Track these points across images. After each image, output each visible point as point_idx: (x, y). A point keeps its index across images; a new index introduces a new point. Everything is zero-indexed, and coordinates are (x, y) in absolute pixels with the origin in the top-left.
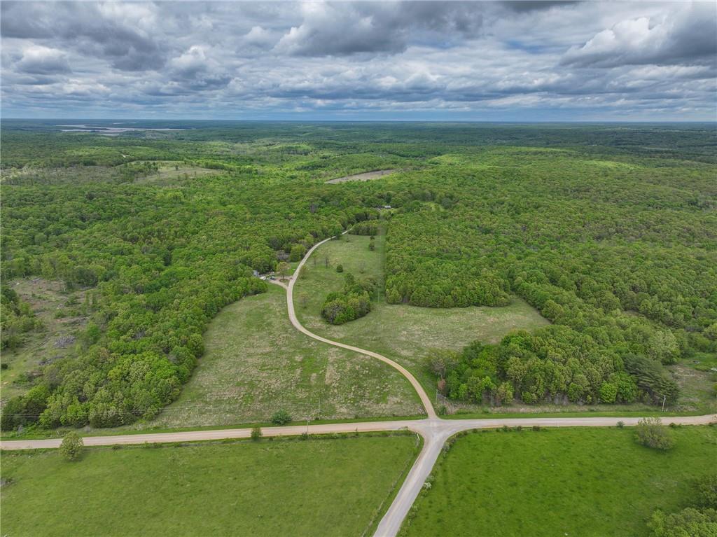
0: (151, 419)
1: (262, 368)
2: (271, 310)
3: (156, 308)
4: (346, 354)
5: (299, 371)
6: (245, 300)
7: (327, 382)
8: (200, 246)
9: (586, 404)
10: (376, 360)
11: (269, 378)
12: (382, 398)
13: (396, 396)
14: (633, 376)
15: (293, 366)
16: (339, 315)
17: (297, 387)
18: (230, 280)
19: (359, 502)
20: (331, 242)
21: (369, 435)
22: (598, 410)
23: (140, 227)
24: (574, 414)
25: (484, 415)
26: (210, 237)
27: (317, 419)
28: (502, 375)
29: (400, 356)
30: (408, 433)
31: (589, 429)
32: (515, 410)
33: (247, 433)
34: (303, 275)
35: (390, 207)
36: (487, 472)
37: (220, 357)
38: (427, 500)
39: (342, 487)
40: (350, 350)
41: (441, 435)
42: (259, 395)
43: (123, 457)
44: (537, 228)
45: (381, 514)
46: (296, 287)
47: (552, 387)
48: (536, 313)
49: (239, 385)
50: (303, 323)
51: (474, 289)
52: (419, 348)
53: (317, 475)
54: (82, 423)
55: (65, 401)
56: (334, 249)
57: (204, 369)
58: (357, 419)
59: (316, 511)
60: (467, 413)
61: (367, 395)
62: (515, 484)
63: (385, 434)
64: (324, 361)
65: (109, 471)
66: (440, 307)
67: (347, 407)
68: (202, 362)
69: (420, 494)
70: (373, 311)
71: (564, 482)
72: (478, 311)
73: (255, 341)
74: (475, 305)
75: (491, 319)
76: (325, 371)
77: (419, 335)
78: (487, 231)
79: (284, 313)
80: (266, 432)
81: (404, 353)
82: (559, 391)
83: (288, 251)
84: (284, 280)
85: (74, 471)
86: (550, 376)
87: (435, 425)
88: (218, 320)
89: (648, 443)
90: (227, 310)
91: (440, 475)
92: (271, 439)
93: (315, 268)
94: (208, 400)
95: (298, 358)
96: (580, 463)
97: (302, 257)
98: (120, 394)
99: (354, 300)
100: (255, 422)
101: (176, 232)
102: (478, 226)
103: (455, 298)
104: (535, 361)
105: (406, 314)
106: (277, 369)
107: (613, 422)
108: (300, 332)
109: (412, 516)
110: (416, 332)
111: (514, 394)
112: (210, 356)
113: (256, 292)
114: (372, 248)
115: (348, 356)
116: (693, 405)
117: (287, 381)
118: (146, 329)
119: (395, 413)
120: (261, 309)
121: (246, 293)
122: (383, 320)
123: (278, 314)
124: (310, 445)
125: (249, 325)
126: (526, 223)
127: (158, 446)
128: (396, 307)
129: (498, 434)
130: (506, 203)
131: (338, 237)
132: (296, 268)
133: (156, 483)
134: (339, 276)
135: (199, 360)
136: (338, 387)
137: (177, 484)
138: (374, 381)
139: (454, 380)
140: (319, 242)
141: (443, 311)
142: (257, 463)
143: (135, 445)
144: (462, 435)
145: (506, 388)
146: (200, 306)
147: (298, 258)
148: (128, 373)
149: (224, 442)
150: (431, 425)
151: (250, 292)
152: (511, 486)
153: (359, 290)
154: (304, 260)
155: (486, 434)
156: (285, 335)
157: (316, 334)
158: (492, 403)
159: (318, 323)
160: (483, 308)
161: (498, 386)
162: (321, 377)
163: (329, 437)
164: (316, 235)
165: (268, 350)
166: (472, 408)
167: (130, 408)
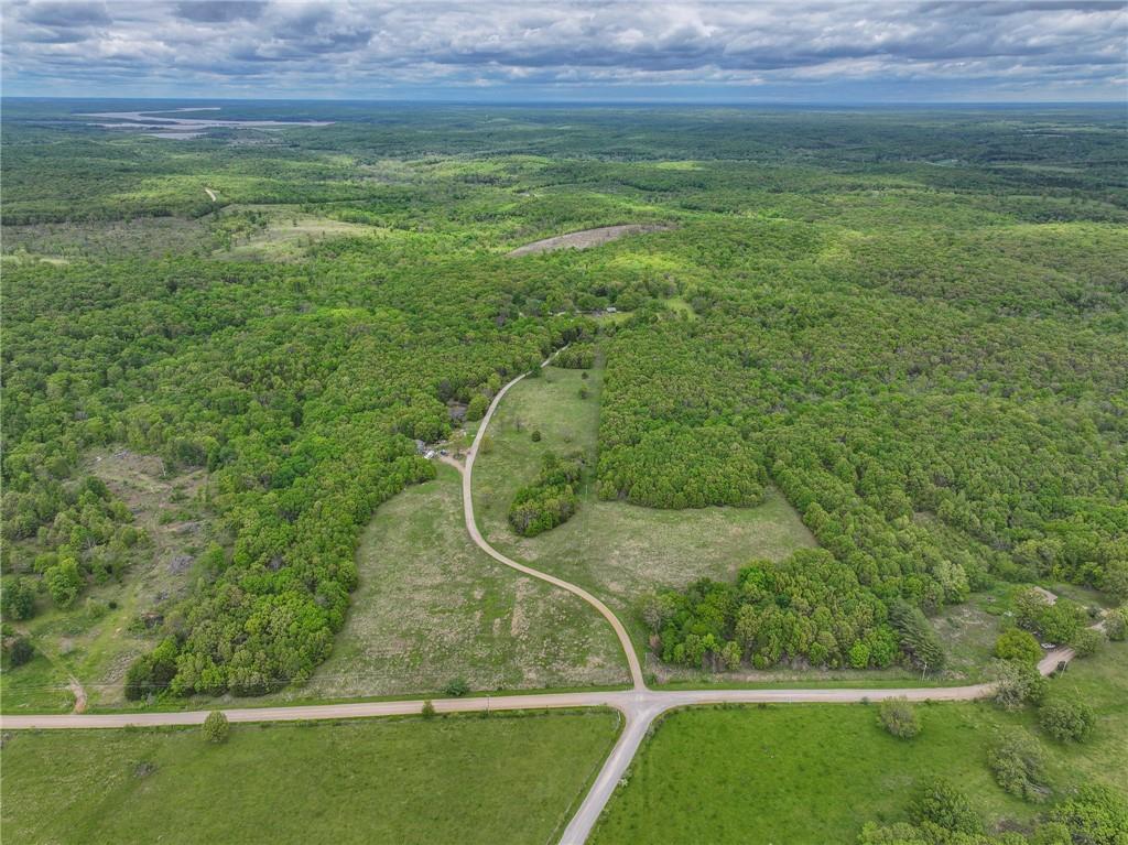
0: (302, 686)
1: (432, 609)
2: (441, 511)
3: (291, 515)
4: (539, 587)
5: (478, 614)
6: (408, 493)
7: (514, 632)
8: (341, 395)
9: (830, 669)
10: (577, 597)
11: (441, 625)
12: (580, 660)
13: (598, 655)
14: (896, 632)
15: (471, 607)
16: (532, 523)
17: (476, 639)
18: (386, 460)
19: (545, 802)
20: (527, 382)
21: (561, 712)
22: (843, 679)
23: (254, 356)
24: (813, 683)
25: (702, 685)
26: (355, 379)
27: (500, 689)
28: (729, 630)
29: (608, 593)
30: (608, 711)
31: (826, 706)
32: (741, 677)
33: (416, 707)
34: (485, 451)
35: (614, 309)
36: (695, 765)
37: (379, 592)
38: (621, 800)
39: (526, 782)
40: (544, 582)
41: (647, 712)
42: (429, 652)
43: (274, 738)
44: (824, 356)
45: (569, 817)
46: (477, 467)
47: (790, 648)
48: (795, 518)
49: (405, 635)
50: (484, 534)
51: (715, 482)
53: (499, 767)
54: (219, 691)
55: (199, 664)
56: (530, 395)
57: (359, 609)
58: (548, 689)
59: (496, 813)
60: (681, 682)
61: (562, 654)
62: (725, 782)
63: (579, 712)
64: (511, 597)
65: (261, 757)
66: (668, 508)
67: (538, 671)
68: (358, 599)
69: (614, 793)
70: (579, 513)
71: (781, 779)
72: (716, 516)
73: (422, 565)
74: (714, 504)
75: (734, 530)
76: (512, 615)
77: (635, 556)
78: (753, 363)
79: (458, 517)
80: (440, 706)
81: (614, 587)
82: (798, 652)
83: (466, 401)
84: (458, 455)
85: (221, 757)
86: (787, 633)
87: (641, 698)
88: (373, 528)
89: (892, 729)
90: (383, 510)
91: (640, 768)
92: (445, 716)
93: (503, 432)
94: (368, 658)
95: (478, 594)
96: (806, 755)
97: (484, 413)
98: (261, 654)
99: (554, 501)
100: (425, 692)
101: (305, 366)
102: (740, 353)
103: (688, 496)
104: (773, 613)
105: (622, 519)
106: (452, 612)
107: (854, 695)
108: (481, 549)
109: (603, 822)
110: (631, 553)
111: (742, 657)
112: (366, 590)
113: (422, 481)
114: (583, 395)
115: (542, 591)
116: (964, 670)
117: (464, 631)
118: (284, 553)
119: (595, 681)
120: (429, 509)
121: (408, 482)
122: (590, 530)
123: (451, 518)
124: (490, 725)
125: (413, 537)
126: (810, 347)
127: (311, 725)
128: (610, 505)
129: (717, 712)
130: (786, 308)
131: (536, 373)
132: (476, 433)
133: (316, 774)
134: (534, 447)
135: (354, 596)
136: (527, 642)
137: (339, 775)
138: (572, 631)
139: (668, 637)
140: (508, 381)
141: (671, 514)
142: (430, 748)
143: (287, 722)
144: (671, 715)
145: (731, 650)
146: (349, 511)
147: (477, 416)
148: (269, 622)
149: (391, 720)
150: (637, 699)
151: (414, 480)
152: (719, 783)
153: (561, 480)
154: (487, 418)
155: (701, 712)
156: (461, 556)
157: (501, 552)
158: (714, 668)
159: (505, 535)
160: (726, 509)
161: (722, 648)
162: (506, 625)
163: (510, 715)
164: (504, 373)
165: (439, 580)
166: (689, 675)
167: (275, 673)
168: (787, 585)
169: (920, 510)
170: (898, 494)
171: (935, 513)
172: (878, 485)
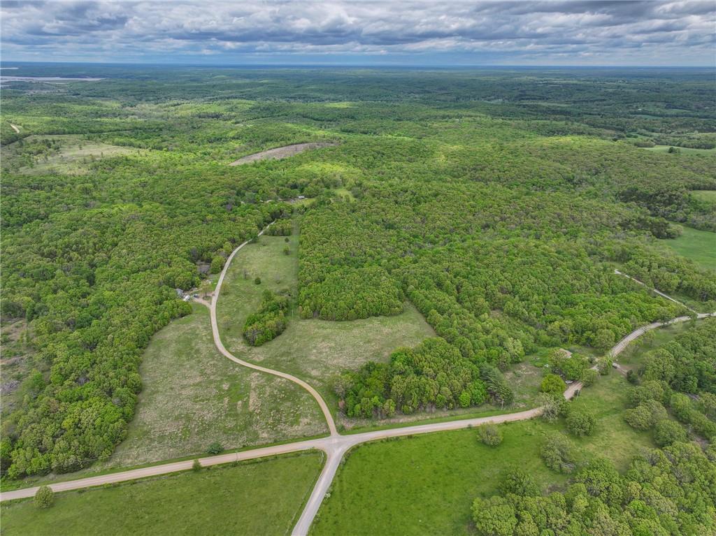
0: (107, 461)
1: (196, 399)
2: (197, 335)
3: (92, 346)
4: (265, 378)
5: (226, 400)
6: (173, 324)
7: (251, 409)
8: (122, 261)
9: (449, 409)
10: (291, 382)
11: (202, 409)
12: (296, 422)
13: (306, 417)
14: (485, 383)
15: (221, 395)
16: (258, 337)
17: (226, 416)
18: (156, 304)
19: (278, 515)
20: (249, 247)
21: (285, 456)
22: (456, 415)
23: (57, 240)
24: (439, 420)
25: (373, 428)
26: (131, 251)
27: (244, 446)
28: (387, 393)
29: (311, 377)
30: (315, 452)
31: (447, 432)
32: (396, 421)
33: (189, 465)
34: (224, 293)
35: (303, 197)
36: (371, 478)
37: (158, 392)
38: (328, 507)
39: (265, 504)
40: (269, 374)
41: (340, 450)
42: (195, 428)
43: (88, 499)
44: (433, 220)
45: (294, 523)
46: (219, 304)
47: (424, 399)
48: (422, 320)
49: (177, 418)
50: (227, 347)
51: (373, 302)
52: (326, 367)
53: (247, 496)
54: (45, 472)
55: (28, 455)
56: (252, 255)
57: (144, 405)
58: (276, 442)
59: (247, 526)
60: (360, 428)
61: (283, 419)
62: (390, 486)
63: (297, 454)
64: (248, 386)
65: (79, 513)
66: (345, 320)
67: (268, 432)
68: (143, 398)
69: (323, 503)
70: (288, 328)
71: (424, 480)
72: (375, 322)
73: (186, 371)
74: (373, 315)
75: (386, 330)
76: (249, 397)
77: (326, 352)
78: (391, 227)
79: (209, 338)
80: (205, 462)
81: (314, 373)
82: (430, 401)
83: (209, 261)
84: (206, 296)
85: (49, 517)
86: (422, 391)
87: (336, 441)
88: (150, 350)
89: (487, 442)
90: (157, 337)
91: (338, 485)
92: (208, 468)
93: (236, 279)
94: (152, 437)
95: (225, 386)
96: (437, 463)
97: (222, 268)
98: (76, 443)
99: (272, 322)
100: (194, 454)
101: (95, 244)
102: (383, 221)
103: (357, 312)
104: (413, 379)
105: (316, 330)
106: (208, 400)
107: (463, 424)
108: (225, 357)
109: (317, 522)
110: (324, 350)
111: (396, 408)
112: (148, 391)
113: (182, 316)
114: (287, 253)
115: (268, 380)
116: (524, 401)
117: (218, 412)
118: (88, 372)
119: (305, 434)
120: (188, 334)
121: (173, 317)
122: (296, 338)
123: (204, 339)
124: (239, 470)
125: (179, 353)
126: (425, 215)
127: (116, 486)
128: (308, 321)
129: (383, 444)
130: (409, 192)
131: (255, 240)
132: (217, 281)
133: (120, 519)
134: (257, 288)
135: (140, 396)
136: (260, 414)
137: (138, 517)
138: (289, 404)
139: (350, 401)
140: (237, 247)
141: (347, 324)
142: (200, 491)
143: (96, 487)
144: (355, 449)
145: (390, 405)
146: (132, 340)
147: (217, 270)
148: (80, 420)
149: (171, 476)
150: (333, 442)
151: (177, 315)
152: (387, 488)
153: (275, 308)
154: (224, 271)
155: (373, 445)
156: (212, 363)
157: (239, 358)
158: (379, 417)
159: (241, 346)
160: (381, 318)
161: (384, 404)
162: (246, 405)
163: (252, 462)
164: (233, 241)
165: (198, 380)
166: (364, 423)
167: (87, 454)
168: (420, 361)
169: (494, 309)
170: (481, 300)
171: (502, 310)
172: (470, 296)
